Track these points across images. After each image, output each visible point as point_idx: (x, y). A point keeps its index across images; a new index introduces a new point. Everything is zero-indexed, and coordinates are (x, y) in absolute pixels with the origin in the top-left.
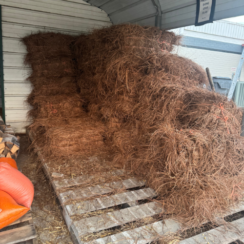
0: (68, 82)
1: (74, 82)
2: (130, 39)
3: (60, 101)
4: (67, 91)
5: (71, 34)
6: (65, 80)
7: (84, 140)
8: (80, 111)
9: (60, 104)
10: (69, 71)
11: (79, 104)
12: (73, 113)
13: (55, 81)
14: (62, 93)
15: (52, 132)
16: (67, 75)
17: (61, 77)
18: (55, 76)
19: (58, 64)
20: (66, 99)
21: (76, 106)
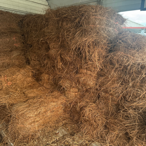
0: (18, 55)
1: (22, 55)
2: (96, 18)
3: (13, 74)
4: (17, 63)
5: (18, 13)
6: (15, 54)
7: (49, 113)
8: (31, 80)
9: (14, 77)
10: (18, 45)
11: (31, 74)
12: (25, 83)
13: (6, 55)
14: (13, 65)
15: (17, 111)
16: (16, 48)
17: (11, 51)
18: (6, 50)
19: (8, 40)
20: (19, 71)
21: (29, 77)
